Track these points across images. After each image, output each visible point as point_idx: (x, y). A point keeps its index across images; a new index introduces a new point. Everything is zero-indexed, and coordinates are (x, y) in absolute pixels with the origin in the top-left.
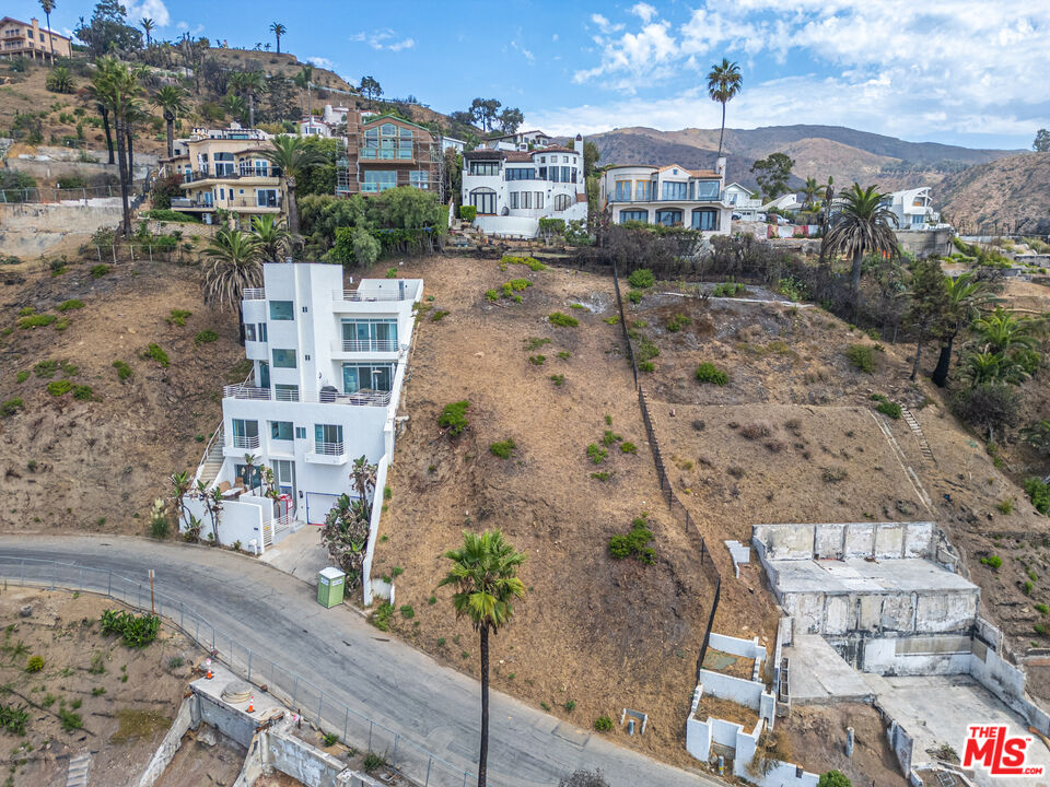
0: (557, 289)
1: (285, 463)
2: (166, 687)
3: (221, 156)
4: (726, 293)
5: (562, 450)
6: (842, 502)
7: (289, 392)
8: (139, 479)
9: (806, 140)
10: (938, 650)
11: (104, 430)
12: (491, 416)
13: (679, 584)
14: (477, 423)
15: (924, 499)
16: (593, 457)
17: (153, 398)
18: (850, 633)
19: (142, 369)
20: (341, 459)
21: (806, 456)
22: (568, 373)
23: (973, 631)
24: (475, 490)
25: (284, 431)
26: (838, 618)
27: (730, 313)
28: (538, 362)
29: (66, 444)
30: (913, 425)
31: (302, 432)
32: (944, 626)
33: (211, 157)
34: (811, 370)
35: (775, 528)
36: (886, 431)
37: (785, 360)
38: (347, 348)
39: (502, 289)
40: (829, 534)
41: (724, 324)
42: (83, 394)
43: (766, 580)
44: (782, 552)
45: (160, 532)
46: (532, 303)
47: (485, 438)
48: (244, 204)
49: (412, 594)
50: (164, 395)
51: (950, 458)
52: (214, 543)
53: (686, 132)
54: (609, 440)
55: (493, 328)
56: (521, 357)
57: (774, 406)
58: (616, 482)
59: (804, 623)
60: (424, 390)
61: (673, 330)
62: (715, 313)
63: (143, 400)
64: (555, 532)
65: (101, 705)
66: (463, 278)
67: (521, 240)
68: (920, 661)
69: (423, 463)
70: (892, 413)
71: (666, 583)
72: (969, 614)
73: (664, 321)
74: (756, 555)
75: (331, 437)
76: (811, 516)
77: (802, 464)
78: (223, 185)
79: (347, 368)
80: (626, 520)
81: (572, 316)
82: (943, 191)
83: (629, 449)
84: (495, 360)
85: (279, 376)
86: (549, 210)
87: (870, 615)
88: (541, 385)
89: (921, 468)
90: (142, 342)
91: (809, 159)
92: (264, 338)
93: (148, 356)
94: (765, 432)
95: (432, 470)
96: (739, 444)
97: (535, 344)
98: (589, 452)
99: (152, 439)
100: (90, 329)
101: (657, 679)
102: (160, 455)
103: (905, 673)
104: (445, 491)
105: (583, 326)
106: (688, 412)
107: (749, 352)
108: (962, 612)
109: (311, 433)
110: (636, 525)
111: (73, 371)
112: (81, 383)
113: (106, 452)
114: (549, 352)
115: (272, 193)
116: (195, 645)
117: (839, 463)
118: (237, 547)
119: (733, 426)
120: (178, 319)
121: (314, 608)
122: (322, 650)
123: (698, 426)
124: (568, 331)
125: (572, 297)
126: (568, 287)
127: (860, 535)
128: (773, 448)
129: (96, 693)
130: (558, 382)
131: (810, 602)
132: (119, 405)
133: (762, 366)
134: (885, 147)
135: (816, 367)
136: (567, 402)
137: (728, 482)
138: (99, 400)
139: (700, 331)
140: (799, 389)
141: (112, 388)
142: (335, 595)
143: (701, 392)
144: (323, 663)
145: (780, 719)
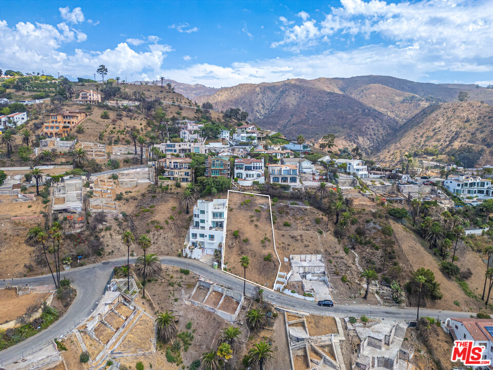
0: (257, 202)
1: (202, 242)
2: (193, 281)
3: (174, 163)
4: (293, 204)
5: (256, 241)
6: (307, 251)
7: (203, 228)
8: (174, 245)
9: (371, 85)
10: (319, 276)
11: (166, 235)
12: (243, 234)
13: (275, 265)
14: (240, 235)
15: (322, 250)
16: (262, 242)
17: (173, 228)
18: (303, 273)
19: (170, 221)
20: (214, 242)
21: (302, 242)
22: (258, 223)
23: (324, 273)
24: (241, 248)
25: (202, 236)
26: (301, 271)
27: (293, 209)
28: (252, 221)
29: (160, 238)
30: (325, 235)
31: (206, 236)
32: (319, 272)
33: (172, 163)
34: (307, 224)
35: (293, 255)
36: (319, 237)
37: (302, 221)
38: (213, 218)
39: (244, 202)
40: (303, 256)
41: (291, 212)
42: (161, 228)
43: (290, 264)
44: (295, 260)
45: (180, 256)
46: (251, 206)
47: (242, 238)
48: (181, 176)
49: (230, 267)
50: (175, 227)
51: (330, 242)
52: (190, 258)
53: (319, 80)
54: (266, 239)
55: (243, 213)
56: (249, 220)
57: (299, 231)
58: (266, 247)
59: (296, 271)
60: (230, 228)
61: (280, 214)
62: (289, 209)
63: (171, 228)
64: (255, 256)
65: (183, 283)
66: (236, 198)
67: (248, 186)
68: (316, 278)
69: (230, 242)
70: (321, 233)
71: (273, 265)
72: (323, 270)
73: (279, 211)
74: (289, 260)
75: (212, 237)
76: (301, 253)
77: (302, 243)
78: (176, 171)
79: (213, 222)
80: (267, 254)
81: (260, 210)
82: (422, 115)
83: (269, 240)
84: (243, 221)
85: (201, 225)
86: (255, 179)
87: (307, 270)
88: (253, 226)
89: (323, 244)
90: (169, 215)
91: (373, 94)
92: (198, 217)
93: (170, 218)
94: (296, 237)
95: (232, 244)
96: (290, 239)
97: (252, 217)
98: (262, 241)
99: (174, 237)
100: (158, 213)
101: (270, 279)
102: (176, 240)
103: (313, 280)
104: (235, 248)
105: (262, 212)
106: (281, 232)
107: (296, 219)
108: (322, 270)
109: (208, 236)
110: (269, 255)
111: (158, 223)
112: (161, 226)
113: (167, 240)
114: (255, 219)
115: (188, 173)
116: (195, 274)
117: (309, 244)
118: (195, 259)
119: (290, 236)
120: (173, 209)
121: (213, 269)
122: (216, 275)
123: (283, 236)
124: (259, 213)
125: (260, 204)
126: (259, 201)
127: (309, 257)
128: (297, 240)
129: (182, 281)
130: (256, 226)
131: (297, 268)
132: (168, 230)
133: (297, 222)
134: (408, 86)
135: (309, 223)
136: (258, 230)
137: (287, 247)
138: (164, 229)
139: (286, 214)
140: (304, 227)
141: (165, 226)
142: (216, 267)
143: (285, 228)
144: (217, 277)
145: (288, 284)
